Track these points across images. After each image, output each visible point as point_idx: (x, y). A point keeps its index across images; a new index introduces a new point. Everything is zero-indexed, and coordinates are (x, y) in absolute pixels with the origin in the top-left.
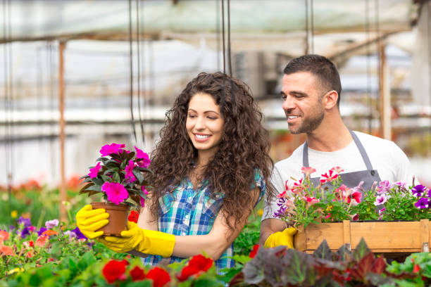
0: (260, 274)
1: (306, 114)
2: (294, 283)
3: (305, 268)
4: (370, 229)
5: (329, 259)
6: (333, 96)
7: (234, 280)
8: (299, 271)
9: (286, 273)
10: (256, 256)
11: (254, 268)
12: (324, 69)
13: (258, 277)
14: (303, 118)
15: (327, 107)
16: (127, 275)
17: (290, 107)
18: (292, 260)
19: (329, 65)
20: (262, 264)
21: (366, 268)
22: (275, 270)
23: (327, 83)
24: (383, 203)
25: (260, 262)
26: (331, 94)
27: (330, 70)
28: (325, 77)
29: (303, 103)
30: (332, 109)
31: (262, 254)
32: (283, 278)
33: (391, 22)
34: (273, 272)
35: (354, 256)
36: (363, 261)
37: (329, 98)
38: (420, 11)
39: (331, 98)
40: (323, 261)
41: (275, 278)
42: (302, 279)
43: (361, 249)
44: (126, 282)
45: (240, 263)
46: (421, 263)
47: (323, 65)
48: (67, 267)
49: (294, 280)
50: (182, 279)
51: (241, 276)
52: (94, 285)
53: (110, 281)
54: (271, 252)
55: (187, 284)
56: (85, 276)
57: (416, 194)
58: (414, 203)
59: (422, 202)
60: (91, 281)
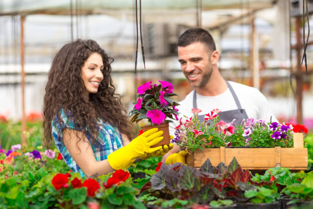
0: (162, 183)
1: (204, 71)
2: (186, 189)
3: (193, 178)
4: (239, 153)
5: (211, 173)
6: (216, 55)
7: (144, 187)
8: (190, 181)
9: (181, 182)
10: (160, 170)
11: (158, 179)
13: (161, 185)
14: (202, 74)
15: (213, 63)
16: (69, 184)
18: (185, 173)
20: (164, 176)
21: (236, 179)
22: (173, 179)
24: (248, 135)
25: (163, 174)
26: (215, 53)
31: (164, 168)
32: (178, 186)
33: (258, 1)
34: (172, 181)
35: (229, 170)
36: (234, 173)
39: (215, 57)
40: (207, 174)
41: (173, 185)
42: (192, 186)
43: (233, 165)
44: (68, 188)
45: (149, 175)
46: (276, 175)
48: (27, 179)
49: (186, 187)
50: (108, 186)
51: (149, 184)
52: (46, 191)
53: (57, 188)
54: (170, 167)
55: (111, 190)
56: (40, 184)
57: (272, 129)
58: (271, 134)
59: (276, 135)
60: (44, 189)
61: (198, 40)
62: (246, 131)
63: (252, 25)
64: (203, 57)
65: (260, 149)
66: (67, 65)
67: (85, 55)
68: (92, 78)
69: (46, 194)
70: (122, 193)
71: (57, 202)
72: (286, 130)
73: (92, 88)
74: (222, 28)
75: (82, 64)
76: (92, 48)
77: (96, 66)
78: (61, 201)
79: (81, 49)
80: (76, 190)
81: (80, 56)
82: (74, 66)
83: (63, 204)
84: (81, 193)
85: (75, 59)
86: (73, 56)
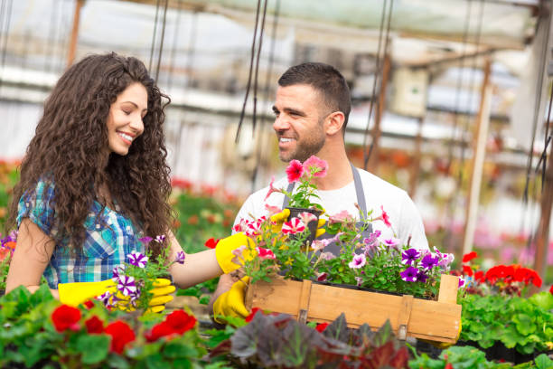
0: (252, 346)
1: (302, 138)
2: (289, 365)
3: (305, 348)
5: (343, 341)
6: (338, 119)
7: (219, 347)
8: (298, 351)
9: (283, 351)
10: (251, 322)
11: (245, 337)
12: (329, 83)
13: (249, 349)
14: (298, 142)
15: (329, 132)
16: (81, 325)
17: (283, 127)
18: (292, 336)
19: (337, 78)
20: (258, 333)
21: (382, 360)
22: (271, 343)
23: (333, 102)
24: (359, 266)
25: (255, 331)
26: (336, 116)
27: (338, 85)
28: (330, 92)
29: (299, 124)
30: (335, 134)
31: (259, 321)
32: (276, 357)
33: (499, 35)
34: (269, 346)
35: (374, 340)
37: (333, 120)
38: (537, 27)
39: (335, 121)
40: (333, 341)
41: (269, 354)
42: (300, 361)
43: (384, 333)
44: (78, 333)
45: (234, 327)
46: (455, 362)
47: (328, 77)
48: (16, 299)
49: (290, 361)
50: (151, 339)
51: (228, 344)
52: (42, 330)
53: (59, 329)
54: (271, 320)
55: (155, 347)
56: (33, 315)
57: (406, 261)
58: (402, 270)
59: (410, 272)
60: (39, 325)
61: (309, 82)
62: (357, 257)
63: (487, 71)
64: (307, 113)
65: (376, 294)
66: (86, 97)
67: (121, 84)
68: (123, 126)
69: (39, 337)
70: (173, 355)
71: (55, 353)
72: (430, 266)
73: (120, 144)
74: (433, 69)
75: (114, 98)
76: (135, 73)
77: (136, 106)
78: (62, 353)
79: (114, 72)
80: (93, 337)
81: (112, 84)
82: (100, 101)
83: (66, 359)
84: (100, 344)
85: (102, 88)
86: (99, 81)
